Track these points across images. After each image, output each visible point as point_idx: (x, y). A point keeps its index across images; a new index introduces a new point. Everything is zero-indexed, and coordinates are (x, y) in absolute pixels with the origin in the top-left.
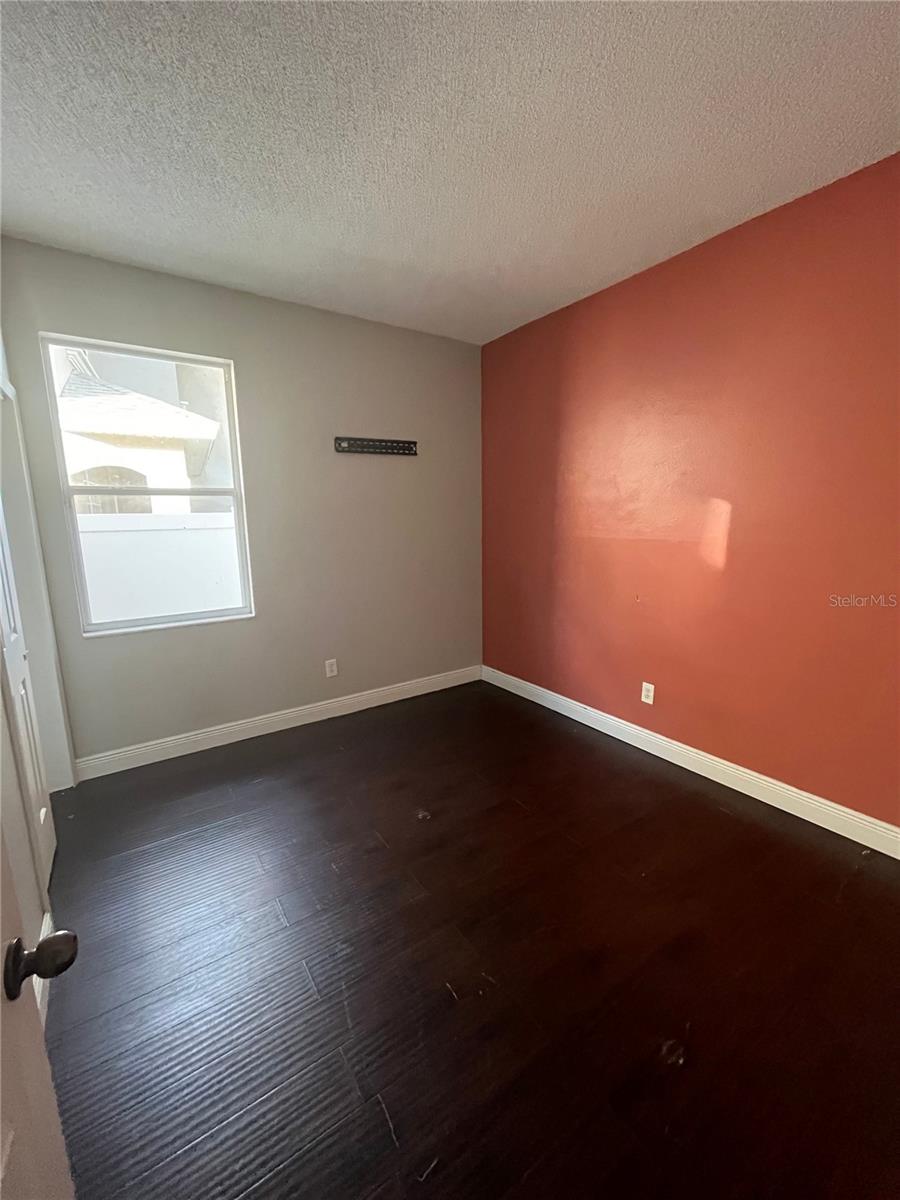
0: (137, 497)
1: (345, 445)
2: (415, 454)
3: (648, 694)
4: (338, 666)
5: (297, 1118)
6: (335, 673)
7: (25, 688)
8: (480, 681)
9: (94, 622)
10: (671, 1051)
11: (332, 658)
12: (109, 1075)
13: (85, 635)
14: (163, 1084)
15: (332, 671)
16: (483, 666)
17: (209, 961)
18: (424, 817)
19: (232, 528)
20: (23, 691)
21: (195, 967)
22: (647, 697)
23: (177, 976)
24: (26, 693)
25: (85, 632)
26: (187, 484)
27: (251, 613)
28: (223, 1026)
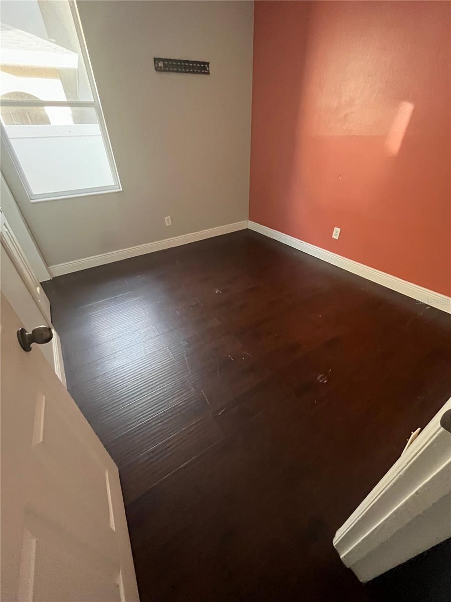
0: (35, 108)
1: (161, 64)
2: (208, 73)
3: (336, 233)
4: (171, 219)
5: (170, 397)
6: (170, 224)
7: (7, 228)
8: (248, 229)
9: (35, 194)
10: (321, 378)
11: (168, 215)
12: (94, 383)
13: (31, 201)
14: (116, 386)
15: (169, 223)
16: (250, 221)
17: (127, 347)
18: (219, 292)
19: (100, 135)
20: (7, 230)
21: (121, 349)
22: (336, 235)
23: (114, 352)
24: (8, 230)
25: (31, 200)
26: (63, 98)
27: (120, 188)
28: (136, 368)
